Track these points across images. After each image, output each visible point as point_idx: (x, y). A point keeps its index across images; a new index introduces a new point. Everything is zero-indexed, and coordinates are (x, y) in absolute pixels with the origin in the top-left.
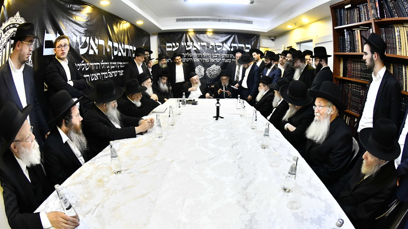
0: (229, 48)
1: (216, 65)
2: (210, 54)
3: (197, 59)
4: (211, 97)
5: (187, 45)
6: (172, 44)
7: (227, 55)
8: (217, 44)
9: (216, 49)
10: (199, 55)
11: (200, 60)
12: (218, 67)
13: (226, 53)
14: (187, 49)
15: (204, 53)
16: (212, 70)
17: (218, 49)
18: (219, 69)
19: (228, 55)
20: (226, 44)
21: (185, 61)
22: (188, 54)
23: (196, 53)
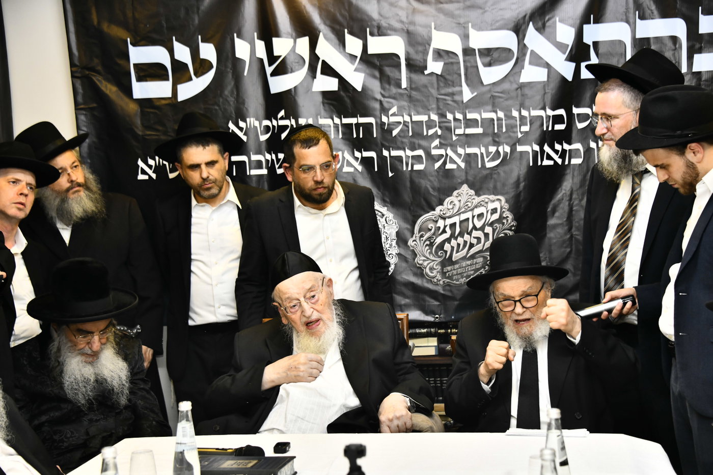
0: (570, 58)
1: (478, 194)
2: (435, 117)
3: (348, 156)
4: (421, 419)
5: (272, 58)
6: (171, 52)
7: (551, 113)
8: (480, 40)
9: (474, 79)
10: (358, 125)
11: (367, 162)
12: (491, 206)
13: (548, 98)
14: (274, 90)
15: (394, 110)
16: (453, 226)
17: (491, 75)
18: (496, 216)
19: (561, 112)
20: (541, 29)
21: (264, 171)
22: (282, 123)
23: (336, 117)
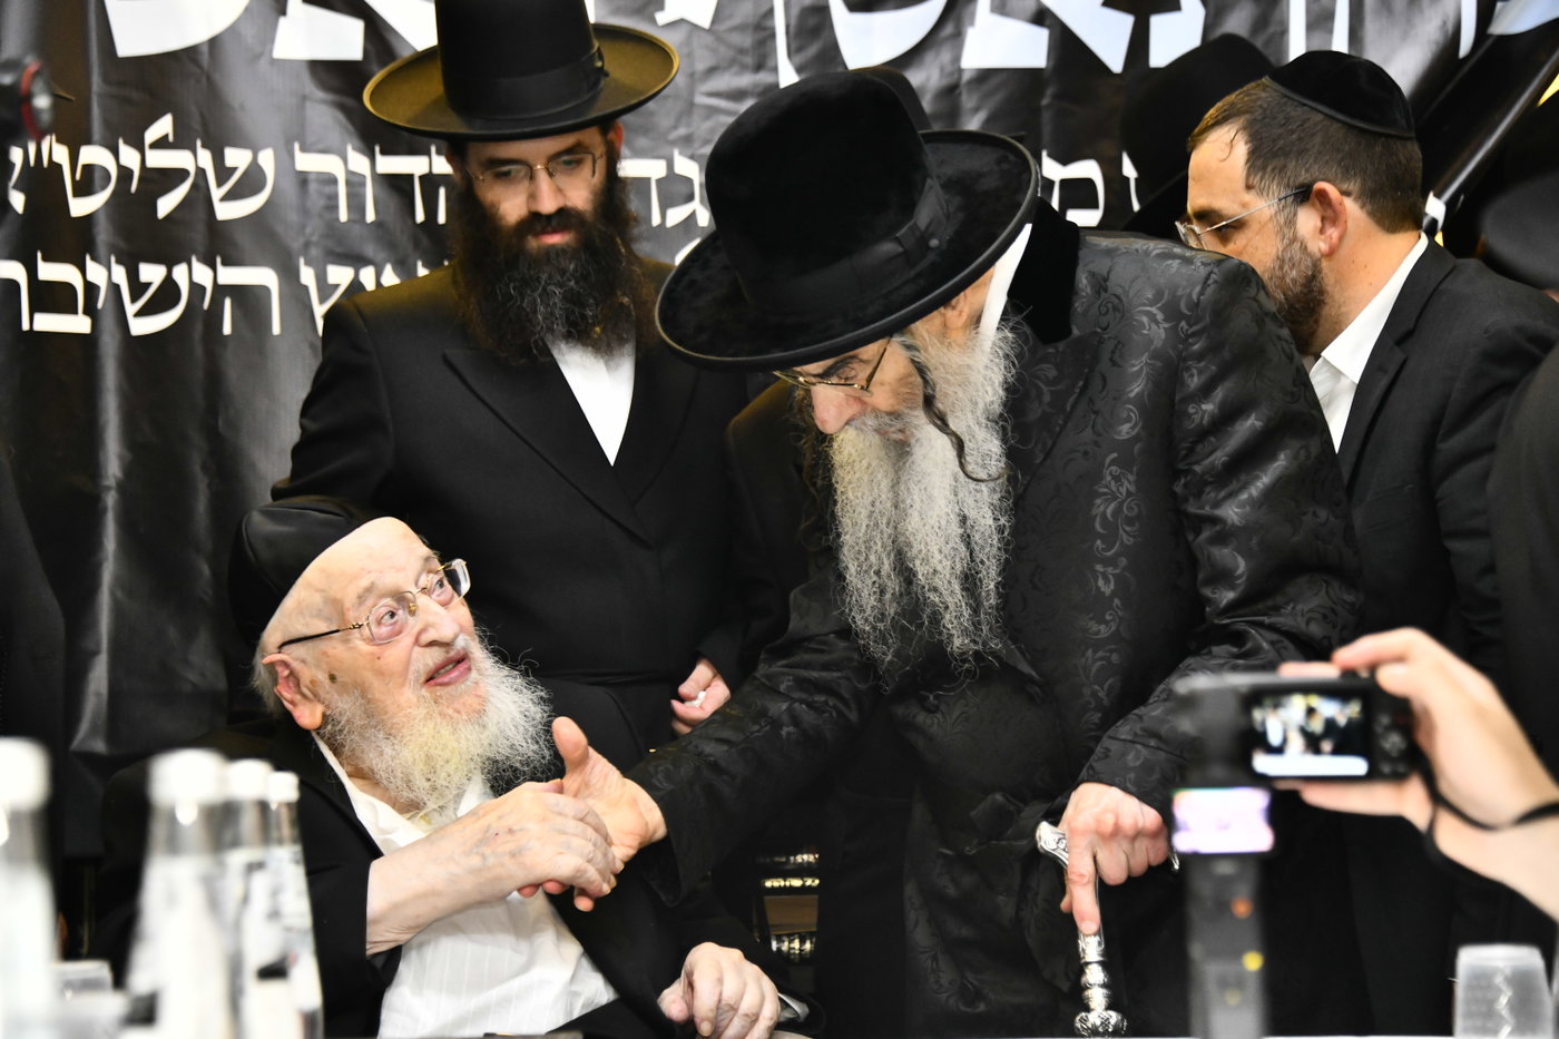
2: (688, 168)
7: (1056, 171)
10: (431, 182)
14: (128, 46)
17: (871, 38)
19: (1089, 169)
21: (79, 324)
22: (159, 159)
23: (354, 149)
